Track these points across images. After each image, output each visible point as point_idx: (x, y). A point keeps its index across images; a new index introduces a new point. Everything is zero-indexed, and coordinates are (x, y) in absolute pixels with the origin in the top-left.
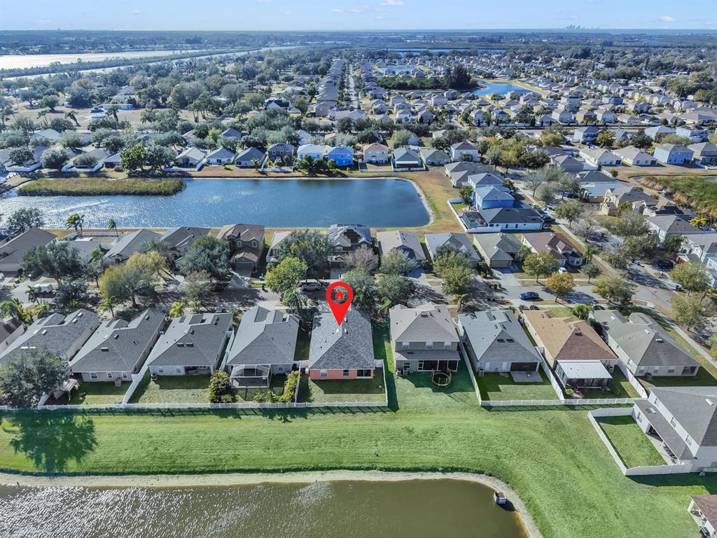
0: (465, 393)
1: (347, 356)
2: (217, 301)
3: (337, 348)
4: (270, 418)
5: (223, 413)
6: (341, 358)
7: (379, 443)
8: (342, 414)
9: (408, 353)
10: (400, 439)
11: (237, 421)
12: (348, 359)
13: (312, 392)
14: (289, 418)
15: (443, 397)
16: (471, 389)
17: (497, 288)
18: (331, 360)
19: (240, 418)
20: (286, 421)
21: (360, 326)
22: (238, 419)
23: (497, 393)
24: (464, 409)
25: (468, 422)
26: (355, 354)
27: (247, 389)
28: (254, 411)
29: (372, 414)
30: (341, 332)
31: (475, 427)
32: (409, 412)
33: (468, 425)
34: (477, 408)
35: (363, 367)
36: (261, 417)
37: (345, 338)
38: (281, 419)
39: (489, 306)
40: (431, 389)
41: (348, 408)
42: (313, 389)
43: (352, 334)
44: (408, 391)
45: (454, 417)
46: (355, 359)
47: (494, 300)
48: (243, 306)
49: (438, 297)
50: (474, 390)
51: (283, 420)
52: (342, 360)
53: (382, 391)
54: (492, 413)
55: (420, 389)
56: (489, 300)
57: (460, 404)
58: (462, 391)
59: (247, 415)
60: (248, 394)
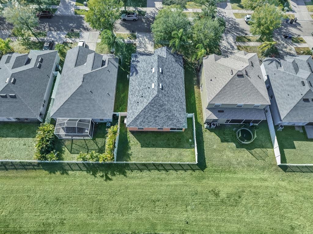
0: (264, 150)
1: (162, 115)
2: (47, 30)
3: (153, 107)
4: (93, 174)
5: (52, 168)
6: (156, 116)
7: (189, 208)
8: (156, 171)
9: (219, 111)
10: (207, 204)
11: (64, 178)
12: (162, 118)
13: (130, 144)
14: (109, 176)
15: (245, 154)
16: (269, 145)
17: (293, 23)
18: (147, 119)
19: (67, 174)
20: (107, 179)
21: (174, 75)
22: (65, 175)
23: (292, 150)
24: (263, 169)
25: (266, 184)
26: (169, 113)
27: (72, 139)
28: (78, 167)
29: (183, 172)
30: (156, 88)
31: (273, 191)
32: (215, 171)
33: (267, 187)
34: (274, 167)
35: (176, 126)
36: (85, 173)
37: (160, 95)
38: (102, 176)
39: (285, 45)
40: (234, 145)
41: (162, 165)
42: (131, 141)
43: (166, 89)
44: (215, 147)
45: (254, 177)
46: (169, 118)
47: (290, 38)
48: (70, 37)
49: (242, 32)
50: (272, 147)
51: (104, 178)
52: (157, 118)
53: (191, 146)
54: (287, 174)
55: (225, 144)
56: (286, 37)
57: (260, 163)
58: (263, 147)
59: (73, 171)
60: (74, 145)
